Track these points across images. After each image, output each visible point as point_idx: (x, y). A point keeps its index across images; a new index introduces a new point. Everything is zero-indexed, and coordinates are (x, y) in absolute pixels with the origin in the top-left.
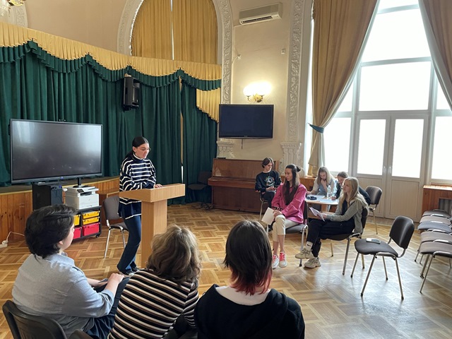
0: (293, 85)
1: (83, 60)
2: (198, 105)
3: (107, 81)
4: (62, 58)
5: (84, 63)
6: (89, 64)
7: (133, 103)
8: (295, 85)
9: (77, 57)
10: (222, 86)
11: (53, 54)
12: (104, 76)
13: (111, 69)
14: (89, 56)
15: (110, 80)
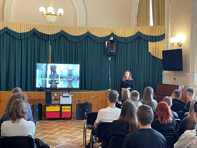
0: (193, 35)
1: (86, 34)
2: (149, 51)
3: (98, 43)
5: (86, 36)
6: (88, 36)
8: (194, 35)
9: (82, 34)
10: (166, 38)
11: (71, 34)
12: (96, 41)
13: (100, 37)
14: (88, 32)
15: (99, 42)
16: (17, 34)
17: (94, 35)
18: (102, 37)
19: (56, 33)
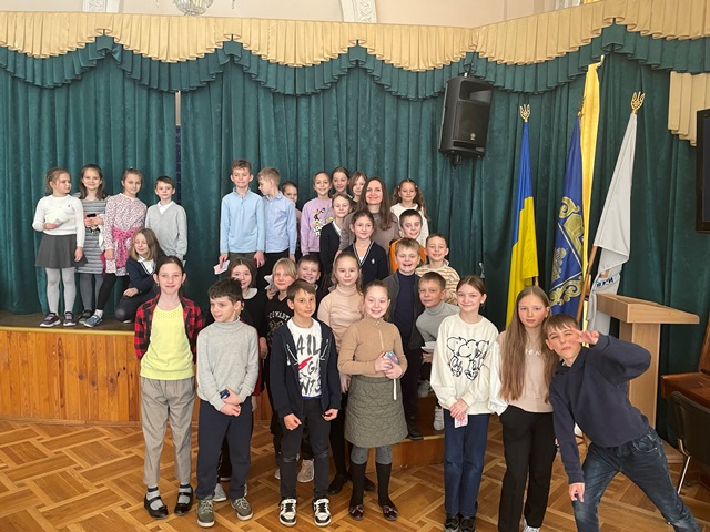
1: (344, 60)
3: (407, 99)
4: (290, 62)
5: (345, 65)
6: (357, 66)
7: (456, 144)
11: (272, 57)
12: (394, 89)
13: (414, 68)
14: (357, 49)
15: (412, 96)
16: (29, 62)
17: (386, 58)
18: (423, 67)
19: (202, 52)
